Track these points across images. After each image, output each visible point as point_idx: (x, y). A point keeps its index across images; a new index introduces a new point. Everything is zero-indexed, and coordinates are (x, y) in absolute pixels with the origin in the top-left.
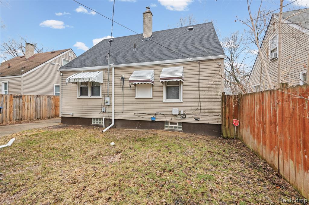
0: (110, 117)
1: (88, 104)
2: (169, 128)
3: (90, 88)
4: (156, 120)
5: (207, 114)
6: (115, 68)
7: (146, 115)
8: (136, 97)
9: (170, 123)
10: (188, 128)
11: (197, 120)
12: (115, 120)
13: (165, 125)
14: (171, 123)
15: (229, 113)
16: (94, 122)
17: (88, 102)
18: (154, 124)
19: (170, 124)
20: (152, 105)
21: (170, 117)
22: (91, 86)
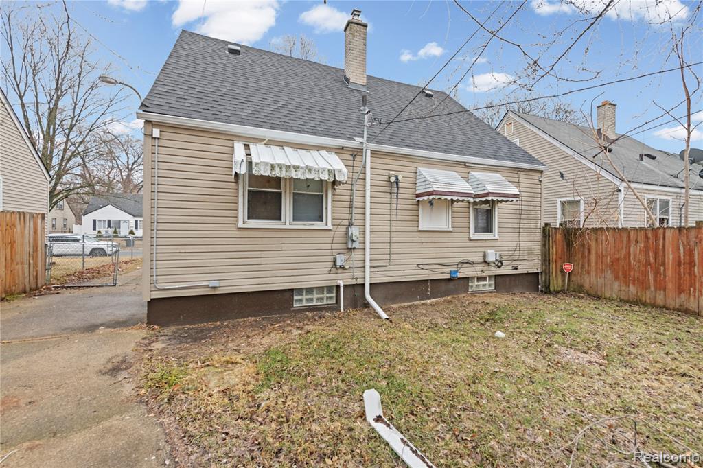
0: (356, 279)
1: (285, 247)
2: (474, 289)
3: (290, 196)
4: (459, 275)
5: (526, 258)
7: (440, 267)
8: (420, 228)
9: (478, 278)
10: (504, 283)
11: (516, 268)
13: (470, 284)
14: (480, 279)
15: (556, 254)
16: (300, 302)
17: (284, 240)
18: (451, 285)
19: (478, 281)
20: (450, 245)
21: (479, 268)
22: (293, 191)
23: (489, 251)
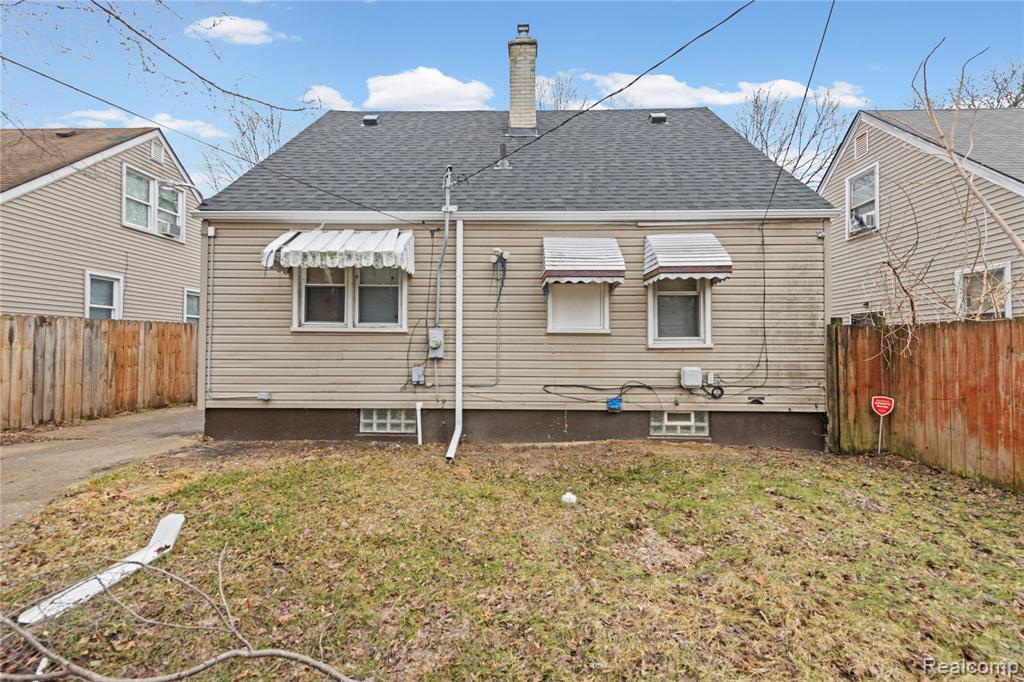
0: (444, 401)
1: (346, 355)
2: (664, 432)
3: (354, 292)
4: (625, 407)
5: (785, 383)
6: (466, 223)
7: (588, 391)
8: (549, 331)
9: (669, 415)
10: (728, 427)
11: (757, 401)
12: (464, 411)
13: (653, 424)
14: (673, 416)
15: (857, 378)
16: (368, 426)
17: (346, 347)
18: (613, 422)
19: (669, 420)
20: (608, 356)
21: (670, 396)
22: (358, 284)
23: (686, 369)
